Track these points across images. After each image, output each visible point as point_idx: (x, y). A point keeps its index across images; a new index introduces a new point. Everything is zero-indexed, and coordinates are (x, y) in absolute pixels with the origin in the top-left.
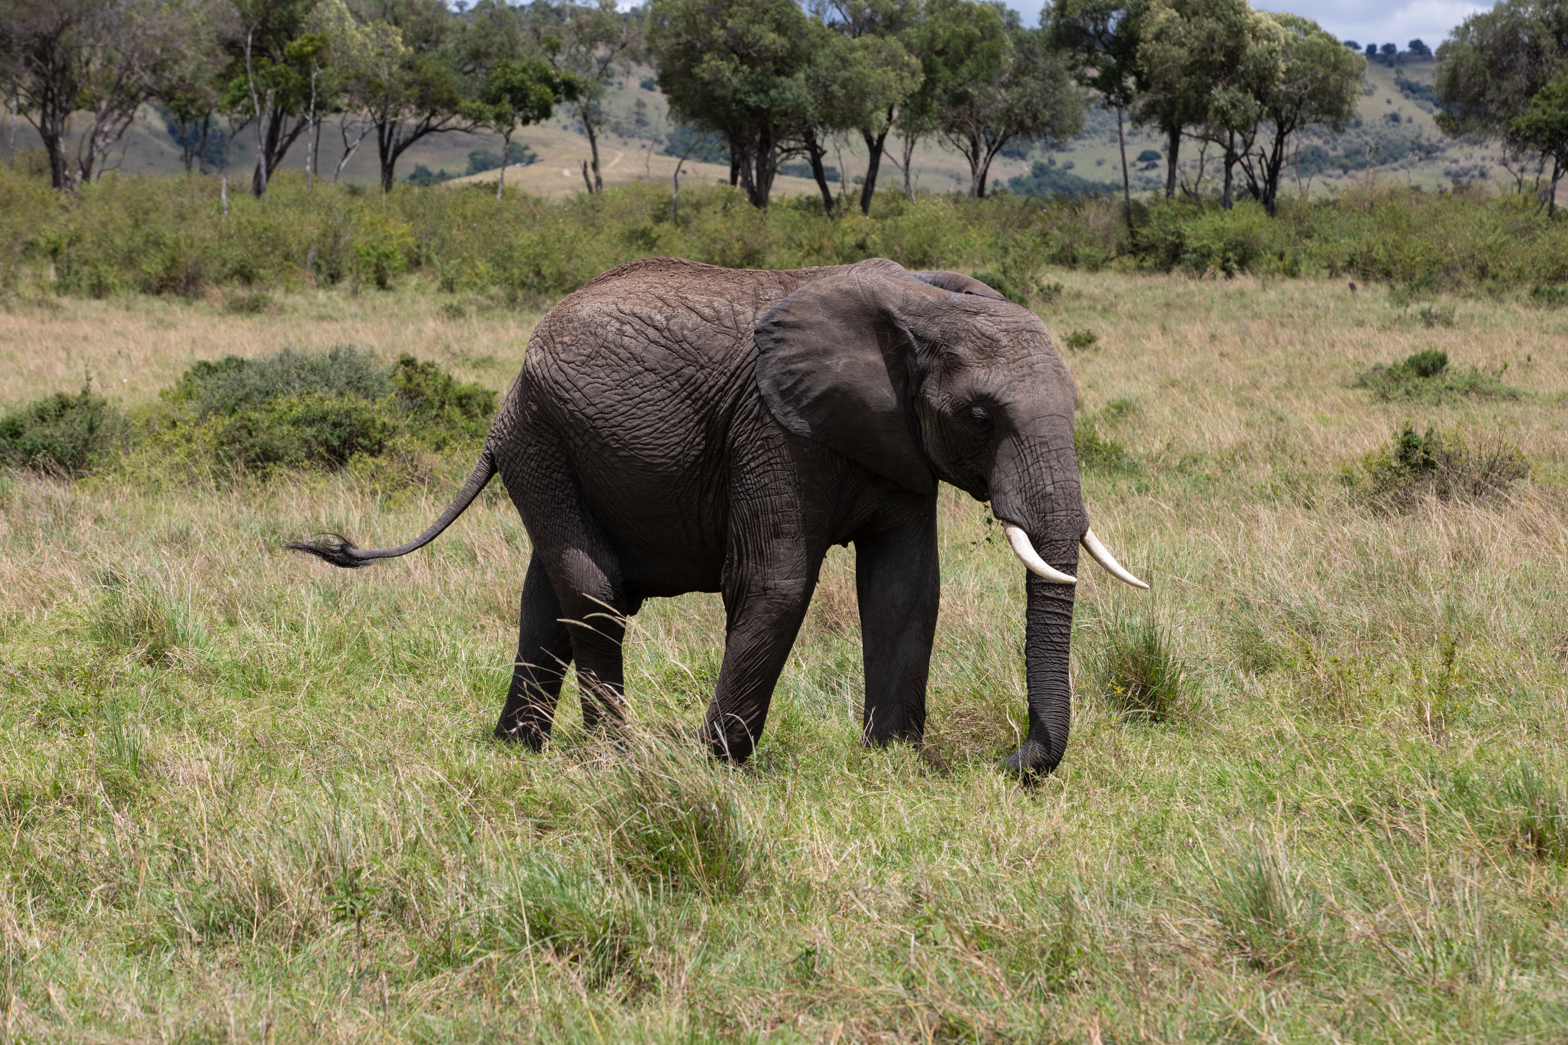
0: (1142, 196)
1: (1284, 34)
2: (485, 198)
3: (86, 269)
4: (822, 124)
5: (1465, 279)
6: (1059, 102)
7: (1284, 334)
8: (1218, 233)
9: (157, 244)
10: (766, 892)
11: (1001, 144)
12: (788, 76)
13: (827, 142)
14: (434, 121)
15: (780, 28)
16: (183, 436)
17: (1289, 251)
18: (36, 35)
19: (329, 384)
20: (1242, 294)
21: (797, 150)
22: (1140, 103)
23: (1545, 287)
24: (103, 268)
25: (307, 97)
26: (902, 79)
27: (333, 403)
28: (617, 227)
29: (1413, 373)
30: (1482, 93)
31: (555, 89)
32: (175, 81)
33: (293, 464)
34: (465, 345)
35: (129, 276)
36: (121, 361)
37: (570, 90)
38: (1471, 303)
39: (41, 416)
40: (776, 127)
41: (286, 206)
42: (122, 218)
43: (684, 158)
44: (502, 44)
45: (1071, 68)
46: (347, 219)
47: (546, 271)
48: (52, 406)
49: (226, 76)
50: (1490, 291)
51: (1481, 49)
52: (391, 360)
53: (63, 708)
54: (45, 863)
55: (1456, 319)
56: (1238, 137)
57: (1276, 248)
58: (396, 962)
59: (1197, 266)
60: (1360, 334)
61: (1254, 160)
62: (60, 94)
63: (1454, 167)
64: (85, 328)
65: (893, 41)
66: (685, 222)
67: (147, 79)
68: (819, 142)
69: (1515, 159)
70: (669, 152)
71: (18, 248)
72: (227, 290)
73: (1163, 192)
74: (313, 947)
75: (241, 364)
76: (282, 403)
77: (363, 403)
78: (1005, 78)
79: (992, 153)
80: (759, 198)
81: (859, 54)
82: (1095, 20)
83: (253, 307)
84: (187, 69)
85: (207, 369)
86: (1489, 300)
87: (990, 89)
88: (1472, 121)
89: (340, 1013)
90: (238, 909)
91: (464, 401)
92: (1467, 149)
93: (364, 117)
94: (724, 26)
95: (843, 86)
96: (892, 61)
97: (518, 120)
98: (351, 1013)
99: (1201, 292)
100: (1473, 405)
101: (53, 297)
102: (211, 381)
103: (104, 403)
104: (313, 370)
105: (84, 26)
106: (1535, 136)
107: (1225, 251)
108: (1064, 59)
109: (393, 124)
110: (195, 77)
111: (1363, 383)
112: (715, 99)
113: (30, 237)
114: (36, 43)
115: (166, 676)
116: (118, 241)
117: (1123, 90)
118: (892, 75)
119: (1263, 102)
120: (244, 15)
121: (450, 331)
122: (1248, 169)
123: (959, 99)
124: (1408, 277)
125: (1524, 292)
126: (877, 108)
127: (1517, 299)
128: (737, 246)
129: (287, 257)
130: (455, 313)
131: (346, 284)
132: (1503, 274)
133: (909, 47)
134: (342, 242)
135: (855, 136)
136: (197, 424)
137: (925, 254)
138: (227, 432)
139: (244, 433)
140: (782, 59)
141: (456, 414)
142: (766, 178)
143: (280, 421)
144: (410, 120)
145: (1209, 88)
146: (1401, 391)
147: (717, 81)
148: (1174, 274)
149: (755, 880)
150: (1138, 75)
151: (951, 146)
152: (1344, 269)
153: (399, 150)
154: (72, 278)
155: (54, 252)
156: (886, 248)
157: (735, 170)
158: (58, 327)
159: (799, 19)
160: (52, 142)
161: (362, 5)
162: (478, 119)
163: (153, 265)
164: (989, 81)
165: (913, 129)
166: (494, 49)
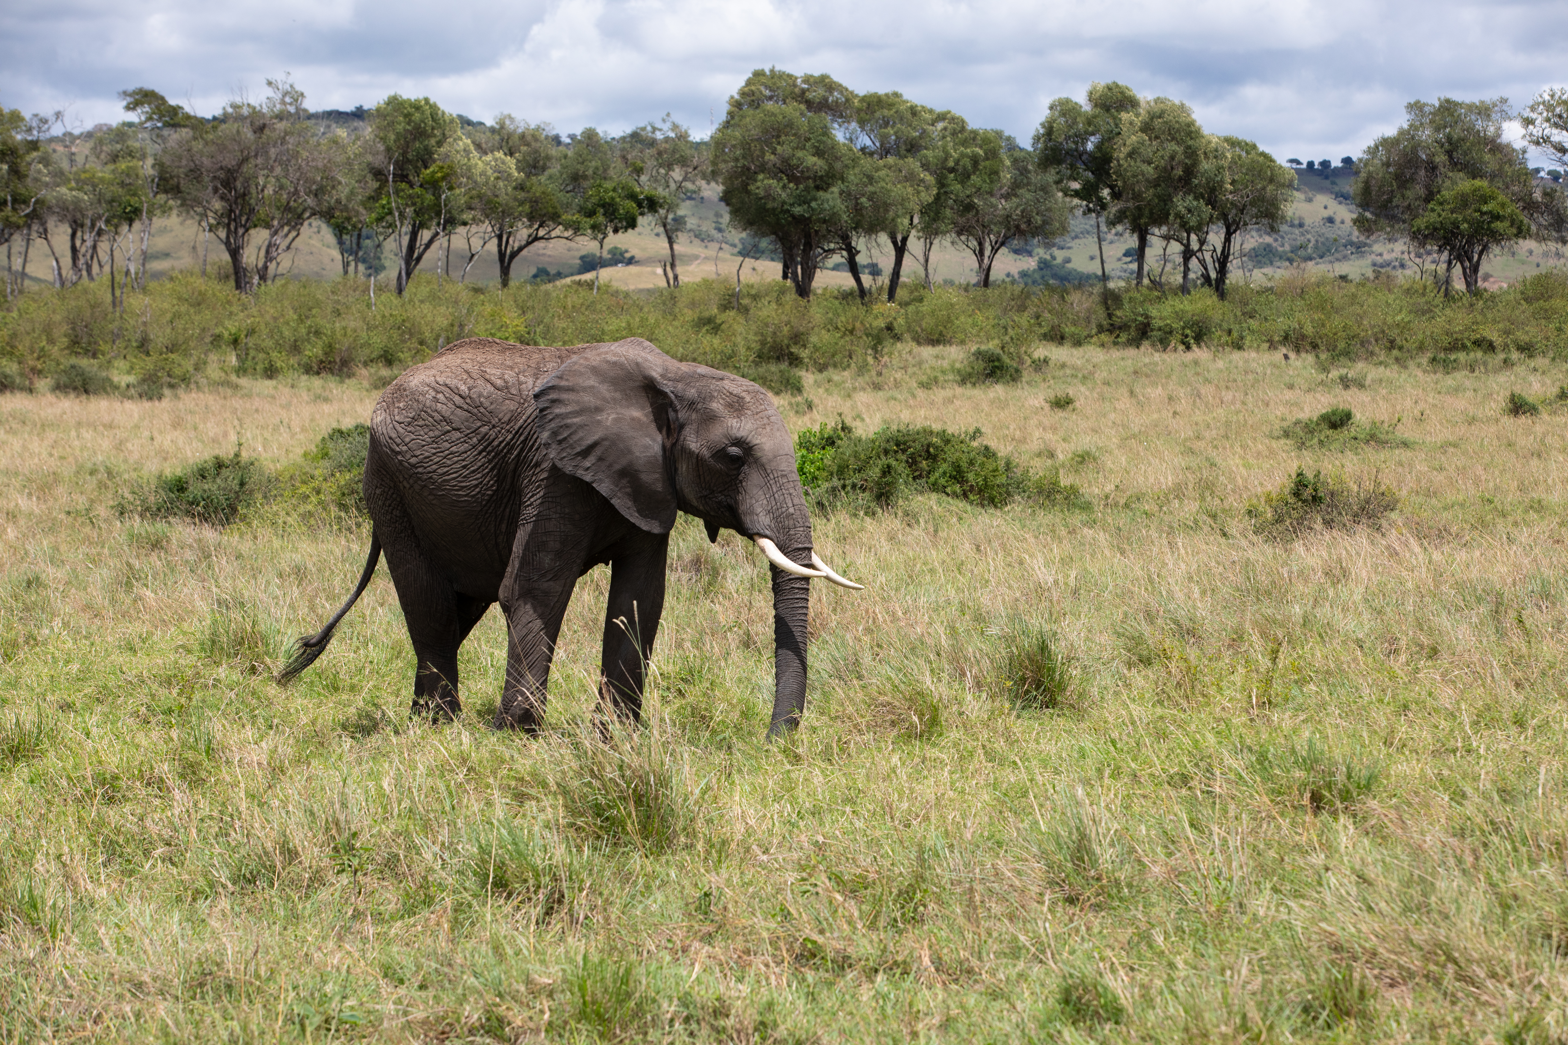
0: (1117, 285)
1: (1230, 153)
2: (583, 293)
3: (261, 356)
4: (855, 229)
5: (1377, 349)
6: (1049, 210)
7: (1228, 396)
8: (1178, 315)
9: (317, 333)
10: (689, 847)
11: (1004, 242)
12: (826, 191)
13: (860, 242)
14: (541, 233)
15: (819, 153)
16: (314, 489)
17: (1235, 328)
18: (221, 168)
20: (1196, 363)
21: (832, 251)
22: (1114, 209)
23: (1442, 356)
24: (274, 354)
25: (438, 214)
26: (918, 192)
28: (690, 315)
29: (1323, 426)
30: (1390, 200)
31: (640, 205)
32: (333, 203)
35: (293, 361)
37: (652, 204)
38: (1382, 369)
39: (202, 474)
40: (816, 232)
41: (422, 302)
42: (289, 314)
43: (746, 257)
44: (597, 168)
45: (1057, 183)
46: (470, 312)
48: (211, 466)
49: (374, 198)
50: (1397, 359)
51: (1388, 165)
53: (164, 708)
54: (118, 830)
55: (1367, 383)
56: (1193, 237)
57: (1225, 326)
58: (386, 905)
59: (1161, 341)
60: (1289, 395)
61: (1207, 256)
62: (241, 215)
63: (1379, 260)
64: (258, 403)
65: (912, 163)
66: (745, 310)
67: (311, 201)
68: (853, 244)
69: (1417, 252)
70: (740, 253)
71: (208, 339)
72: (373, 370)
73: (1133, 281)
74: (321, 895)
75: (364, 430)
78: (1004, 190)
79: (996, 249)
80: (803, 290)
81: (882, 173)
82: (1076, 143)
84: (342, 193)
85: (340, 434)
86: (1396, 367)
87: (993, 200)
88: (1383, 221)
89: (331, 945)
90: (263, 865)
92: (1387, 245)
93: (485, 229)
94: (774, 153)
95: (870, 199)
96: (910, 178)
97: (610, 230)
98: (338, 948)
99: (1164, 361)
100: (1369, 452)
101: (233, 378)
102: (341, 444)
103: (253, 464)
105: (259, 161)
106: (1432, 234)
107: (1183, 328)
108: (1051, 176)
109: (510, 234)
110: (349, 199)
111: (1286, 434)
112: (767, 210)
113: (217, 331)
114: (222, 175)
116: (286, 333)
117: (1100, 199)
118: (910, 190)
119: (1213, 208)
120: (388, 149)
122: (1203, 263)
123: (969, 207)
124: (1331, 348)
125: (1424, 360)
126: (899, 216)
127: (1419, 365)
128: (786, 329)
129: (421, 343)
132: (1408, 345)
133: (925, 166)
134: (466, 330)
135: (883, 238)
136: (327, 479)
137: (941, 334)
138: (347, 485)
140: (821, 177)
142: (809, 275)
144: (523, 230)
145: (1170, 197)
146: (1316, 440)
147: (768, 196)
148: (1142, 348)
149: (681, 838)
150: (1112, 187)
151: (962, 246)
152: (1280, 342)
153: (514, 255)
154: (249, 363)
155: (235, 342)
156: (909, 329)
157: (786, 267)
158: (237, 403)
159: (835, 145)
160: (235, 253)
161: (482, 138)
162: (577, 229)
163: (314, 351)
164: (991, 194)
165: (930, 232)
166: (590, 172)
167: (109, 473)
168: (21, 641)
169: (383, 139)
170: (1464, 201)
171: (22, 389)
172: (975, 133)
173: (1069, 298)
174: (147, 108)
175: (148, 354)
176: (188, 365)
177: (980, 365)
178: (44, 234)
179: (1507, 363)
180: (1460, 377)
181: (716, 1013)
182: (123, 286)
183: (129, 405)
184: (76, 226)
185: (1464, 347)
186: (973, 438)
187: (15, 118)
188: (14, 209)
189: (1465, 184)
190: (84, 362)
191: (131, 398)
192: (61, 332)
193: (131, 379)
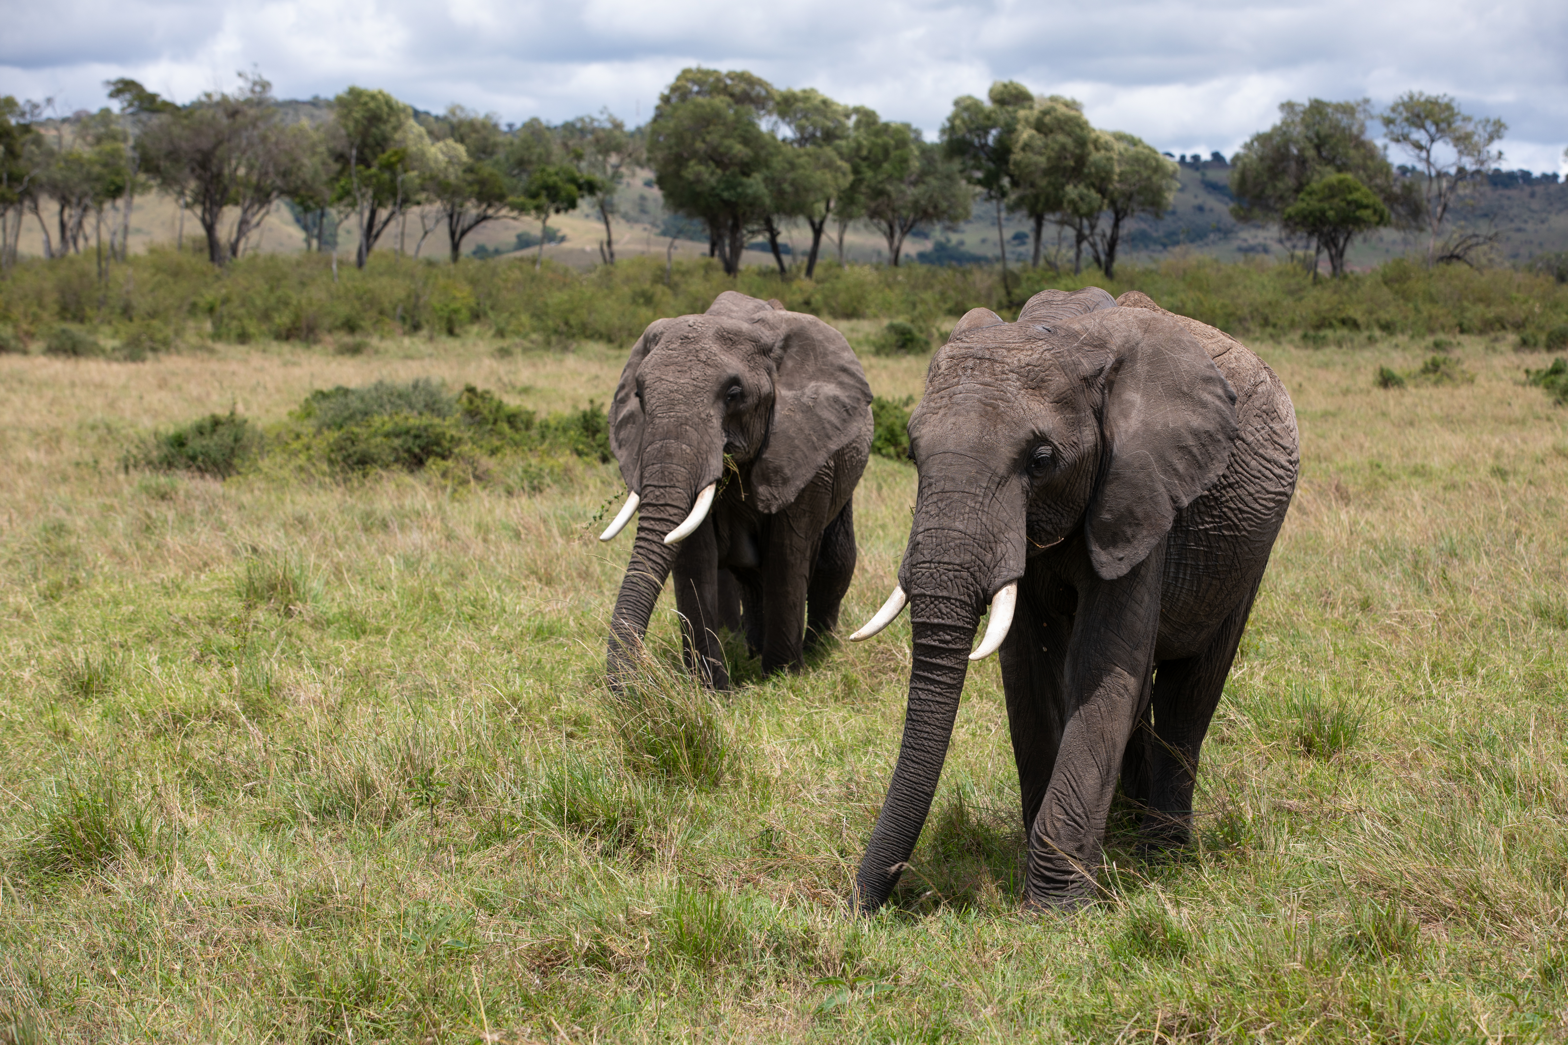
0: (1014, 266)
1: (1119, 146)
2: (527, 268)
3: (235, 323)
4: (777, 213)
5: (1252, 327)
6: (953, 196)
9: (286, 304)
10: (737, 784)
11: (911, 227)
12: (750, 176)
13: (781, 225)
14: (489, 213)
15: (745, 142)
16: (304, 445)
18: (198, 151)
19: (411, 406)
21: (758, 232)
22: (1013, 197)
23: (1311, 333)
24: (246, 322)
25: (394, 194)
26: (836, 178)
27: (414, 421)
28: (626, 290)
30: (1263, 191)
31: (580, 187)
32: (299, 182)
33: (386, 466)
34: (512, 377)
35: (264, 328)
36: (260, 390)
37: (590, 188)
39: (200, 431)
40: (743, 214)
41: (381, 274)
42: (261, 285)
43: (675, 237)
44: (540, 154)
45: (962, 171)
46: (425, 284)
47: (573, 322)
48: (207, 424)
49: (336, 179)
50: (1272, 336)
51: (1262, 159)
52: (459, 388)
53: (214, 648)
54: (200, 763)
56: (1085, 222)
58: (461, 837)
61: (1098, 239)
62: (215, 193)
63: (1245, 245)
64: (234, 366)
65: (829, 151)
66: (675, 284)
67: (279, 182)
68: (775, 226)
69: (1289, 239)
70: (664, 233)
71: (186, 308)
72: (337, 337)
73: (1030, 261)
74: (398, 826)
75: (345, 392)
76: (377, 421)
77: (437, 421)
78: (913, 178)
79: (904, 233)
80: (731, 267)
81: (804, 160)
82: (978, 136)
83: (355, 350)
84: (307, 174)
85: (322, 395)
86: (1271, 342)
87: (902, 186)
88: (1257, 212)
89: (418, 874)
90: (343, 797)
91: (512, 419)
92: (1253, 232)
93: (437, 207)
94: (704, 141)
95: (792, 184)
96: (829, 165)
97: (552, 210)
98: (425, 877)
101: (209, 343)
102: (325, 404)
103: (246, 421)
104: (400, 396)
105: (233, 144)
106: (1302, 222)
108: (956, 165)
109: (460, 214)
110: (313, 180)
112: (698, 194)
113: (194, 300)
114: (199, 156)
115: (291, 624)
116: (258, 301)
117: (1001, 188)
118: (829, 176)
119: (1104, 196)
120: (349, 135)
121: (502, 368)
122: (1093, 245)
123: (878, 193)
125: (1296, 335)
126: (817, 201)
127: (1291, 342)
129: (382, 312)
130: (504, 353)
131: (425, 332)
132: (1280, 323)
133: (841, 155)
134: (422, 301)
135: (802, 220)
136: (315, 436)
137: (855, 309)
138: (336, 442)
139: (349, 443)
140: (746, 164)
141: (505, 427)
142: (736, 251)
143: (375, 434)
144: (472, 209)
145: (1063, 186)
147: (698, 181)
149: (728, 777)
150: (1012, 176)
151: (874, 228)
153: (464, 233)
154: (223, 330)
155: (211, 310)
156: (827, 304)
157: (713, 246)
158: (214, 365)
159: (760, 134)
160: (210, 228)
161: (435, 127)
162: (522, 209)
163: (283, 319)
164: (901, 180)
165: (845, 217)
166: (534, 158)
167: (109, 429)
168: (65, 584)
169: (346, 127)
170: (1333, 191)
171: (16, 350)
172: (886, 126)
173: (970, 278)
174: (128, 96)
175: (131, 319)
176: (169, 332)
177: (893, 338)
178: (36, 210)
179: (1371, 340)
180: (1329, 353)
181: (805, 945)
182: (107, 259)
183: (115, 367)
184: (65, 202)
185: (1331, 326)
186: (907, 404)
187: (9, 103)
188: (10, 187)
189: (1332, 177)
190: (74, 328)
191: (117, 360)
192: (51, 299)
193: (116, 343)
